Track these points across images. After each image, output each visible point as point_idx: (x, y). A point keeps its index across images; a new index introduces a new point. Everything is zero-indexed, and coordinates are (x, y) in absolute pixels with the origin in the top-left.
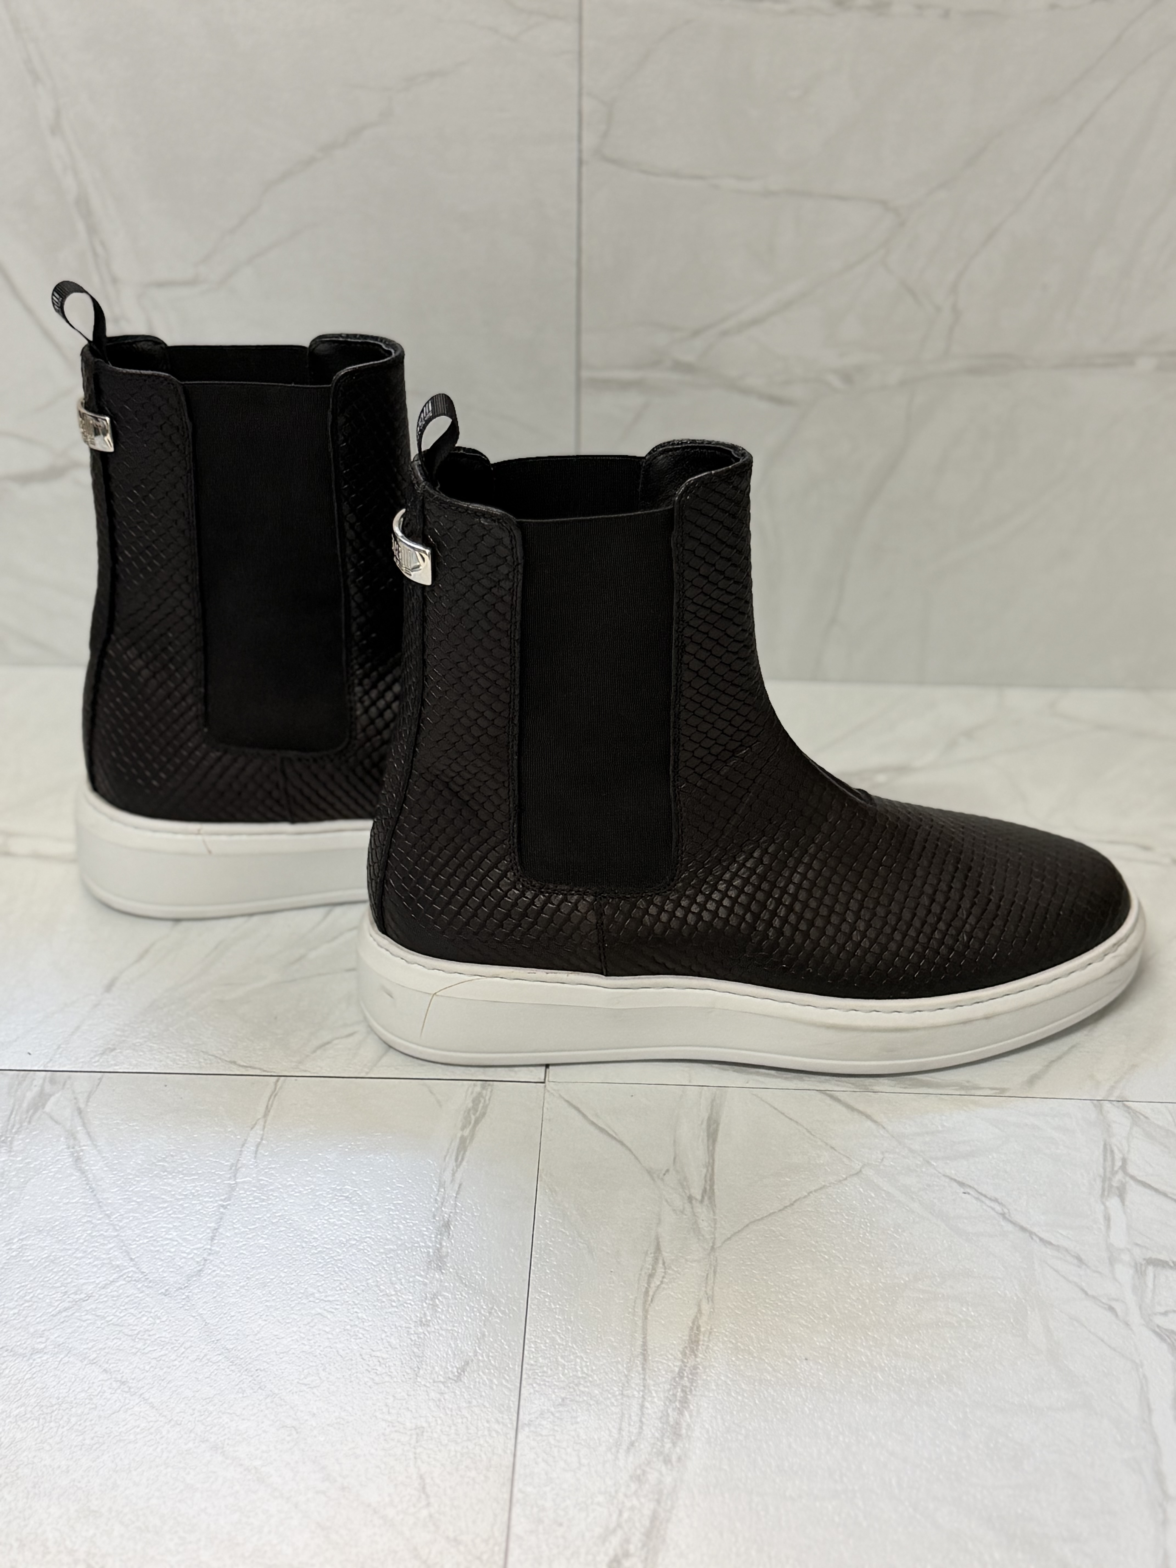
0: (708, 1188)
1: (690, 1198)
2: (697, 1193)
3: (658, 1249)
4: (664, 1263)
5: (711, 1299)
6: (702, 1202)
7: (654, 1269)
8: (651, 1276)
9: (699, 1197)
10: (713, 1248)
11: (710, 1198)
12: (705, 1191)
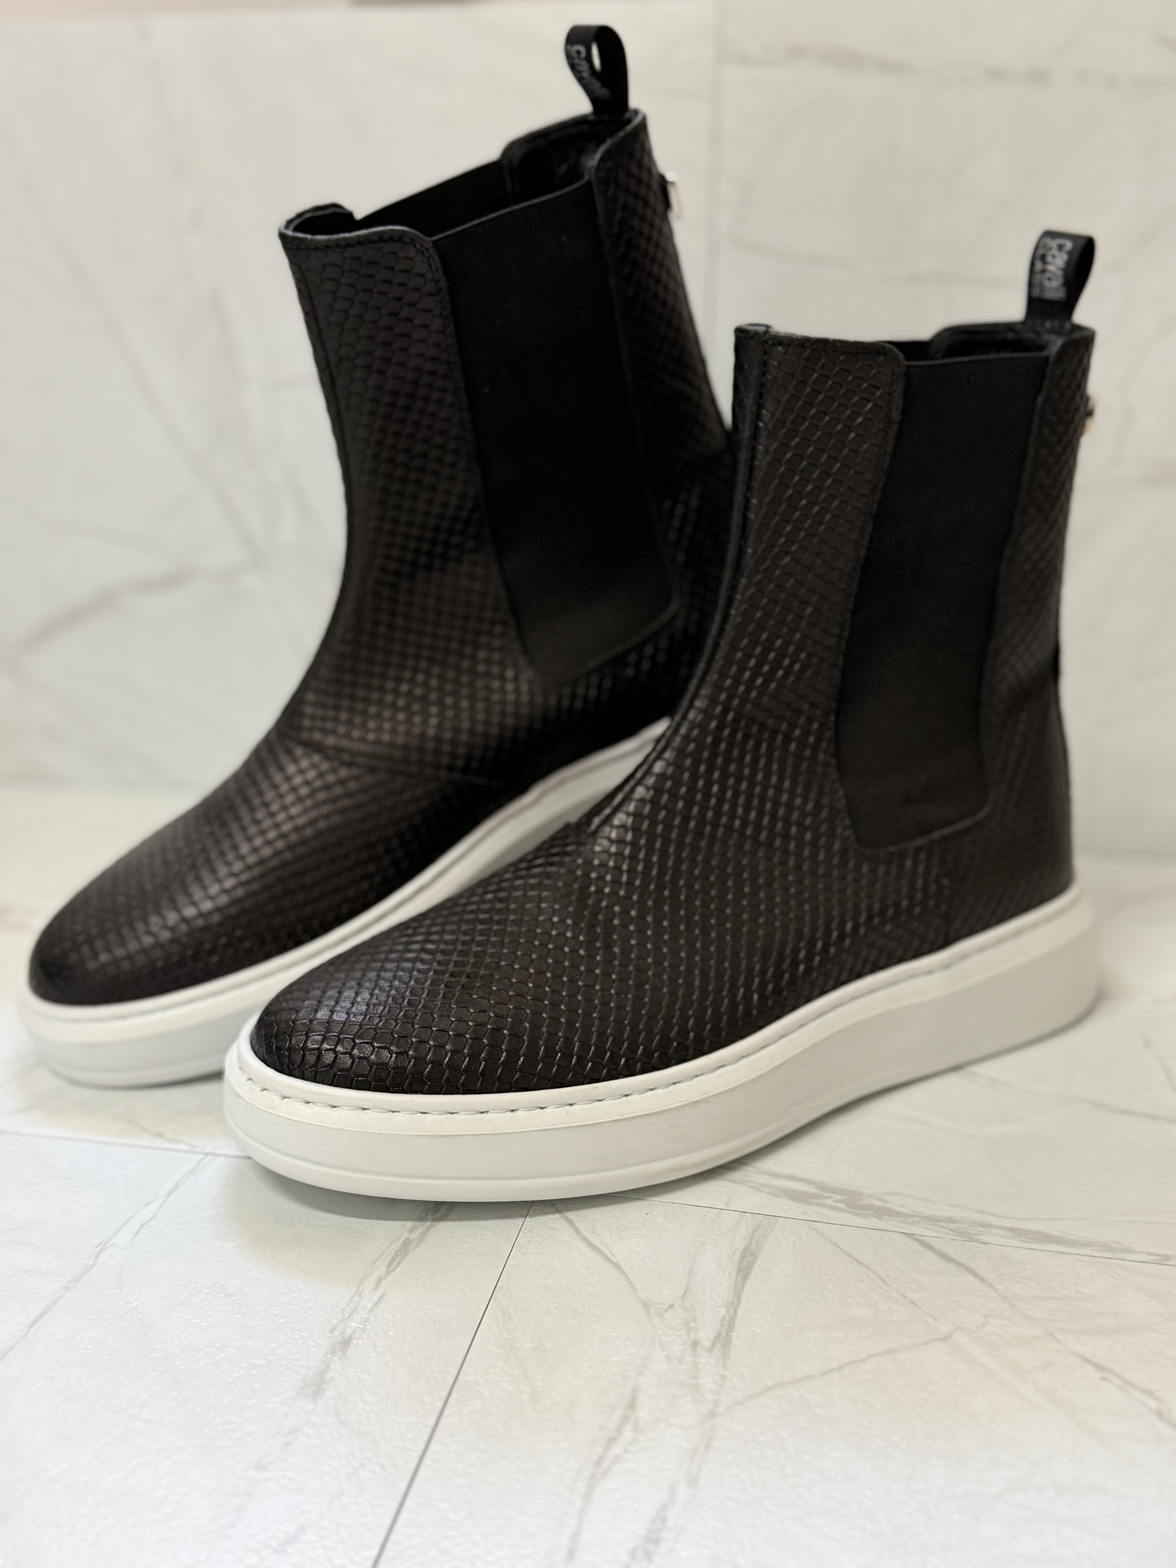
0: (724, 1333)
1: (695, 1344)
2: (706, 1337)
3: (632, 1405)
4: (636, 1425)
5: (693, 1482)
6: (710, 1350)
7: (619, 1430)
8: (612, 1440)
9: (707, 1344)
10: (712, 1414)
11: (724, 1347)
12: (717, 1337)
